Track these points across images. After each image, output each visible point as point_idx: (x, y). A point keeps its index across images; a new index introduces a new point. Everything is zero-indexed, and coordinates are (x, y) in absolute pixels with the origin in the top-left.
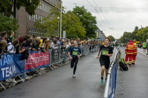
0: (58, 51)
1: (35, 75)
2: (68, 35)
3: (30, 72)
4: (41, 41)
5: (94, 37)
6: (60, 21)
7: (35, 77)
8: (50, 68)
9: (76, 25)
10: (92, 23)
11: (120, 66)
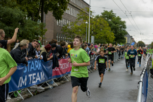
1: (62, 81)
2: (96, 41)
3: (58, 79)
4: (69, 46)
5: (124, 42)
6: (88, 26)
7: (63, 83)
9: (105, 30)
10: (121, 27)
11: (151, 73)
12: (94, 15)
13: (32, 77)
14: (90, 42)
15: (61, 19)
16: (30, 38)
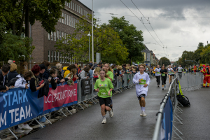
0: (89, 83)
1: (58, 117)
2: (103, 59)
6: (91, 40)
8: (79, 106)
9: (115, 44)
11: (178, 100)
12: (99, 24)
13: (14, 113)
14: (95, 61)
15: (53, 32)
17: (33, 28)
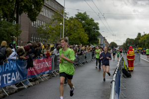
2: (70, 41)
3: (33, 79)
5: (97, 43)
6: (62, 27)
9: (79, 31)
10: (94, 29)
11: (123, 72)
12: (69, 16)
13: (6, 77)
15: (36, 21)
16: (5, 38)
17: (22, 18)
